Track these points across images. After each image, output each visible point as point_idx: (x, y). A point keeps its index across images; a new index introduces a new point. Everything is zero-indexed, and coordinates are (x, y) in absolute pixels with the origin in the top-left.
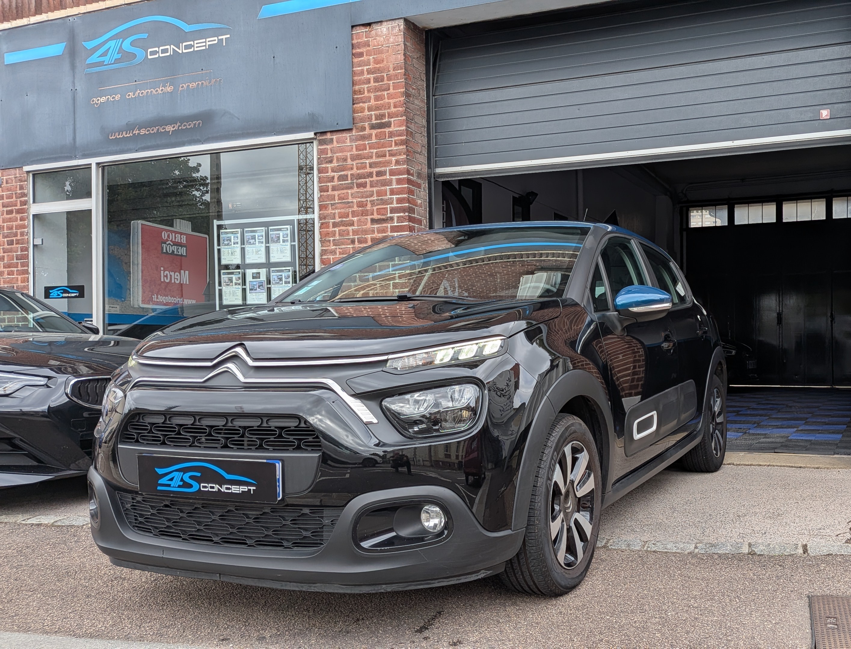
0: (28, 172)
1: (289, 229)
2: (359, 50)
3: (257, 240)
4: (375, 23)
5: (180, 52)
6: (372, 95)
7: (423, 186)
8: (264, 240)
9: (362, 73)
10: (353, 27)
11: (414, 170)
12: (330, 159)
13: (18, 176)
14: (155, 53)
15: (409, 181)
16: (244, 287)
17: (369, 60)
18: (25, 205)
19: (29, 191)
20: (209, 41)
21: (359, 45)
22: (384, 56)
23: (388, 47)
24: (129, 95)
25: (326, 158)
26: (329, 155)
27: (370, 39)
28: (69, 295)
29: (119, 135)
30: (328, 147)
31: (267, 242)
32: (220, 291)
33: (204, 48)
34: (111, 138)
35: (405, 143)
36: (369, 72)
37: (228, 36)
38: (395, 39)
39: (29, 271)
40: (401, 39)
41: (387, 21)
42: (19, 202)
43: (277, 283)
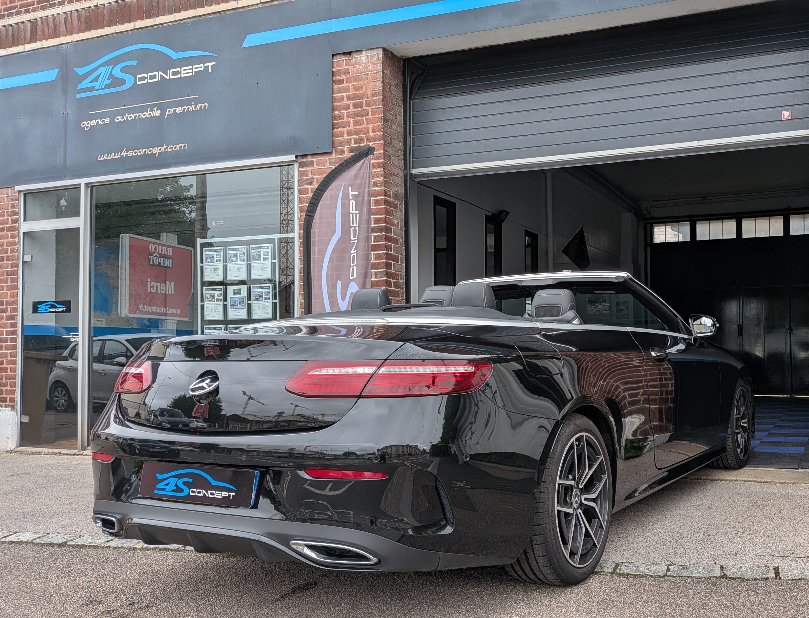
0: (20, 192)
1: (270, 247)
2: (339, 78)
3: (239, 258)
4: (354, 52)
5: (168, 78)
6: (351, 120)
7: (399, 206)
8: (245, 258)
9: (342, 99)
10: (333, 55)
11: (391, 192)
12: (310, 181)
13: (10, 195)
14: (144, 78)
15: (386, 202)
16: (225, 303)
17: (349, 87)
18: (16, 223)
19: (20, 210)
20: (195, 68)
21: (339, 73)
22: (363, 83)
23: (367, 74)
24: (118, 119)
25: (306, 180)
26: (309, 177)
27: (350, 67)
28: (57, 310)
29: (107, 157)
30: (309, 169)
31: (248, 259)
32: (202, 306)
33: (191, 74)
34: (99, 159)
35: (384, 165)
36: (349, 98)
37: (214, 63)
38: (373, 67)
39: (19, 287)
40: (379, 67)
41: (366, 50)
42: (10, 220)
43: (257, 299)
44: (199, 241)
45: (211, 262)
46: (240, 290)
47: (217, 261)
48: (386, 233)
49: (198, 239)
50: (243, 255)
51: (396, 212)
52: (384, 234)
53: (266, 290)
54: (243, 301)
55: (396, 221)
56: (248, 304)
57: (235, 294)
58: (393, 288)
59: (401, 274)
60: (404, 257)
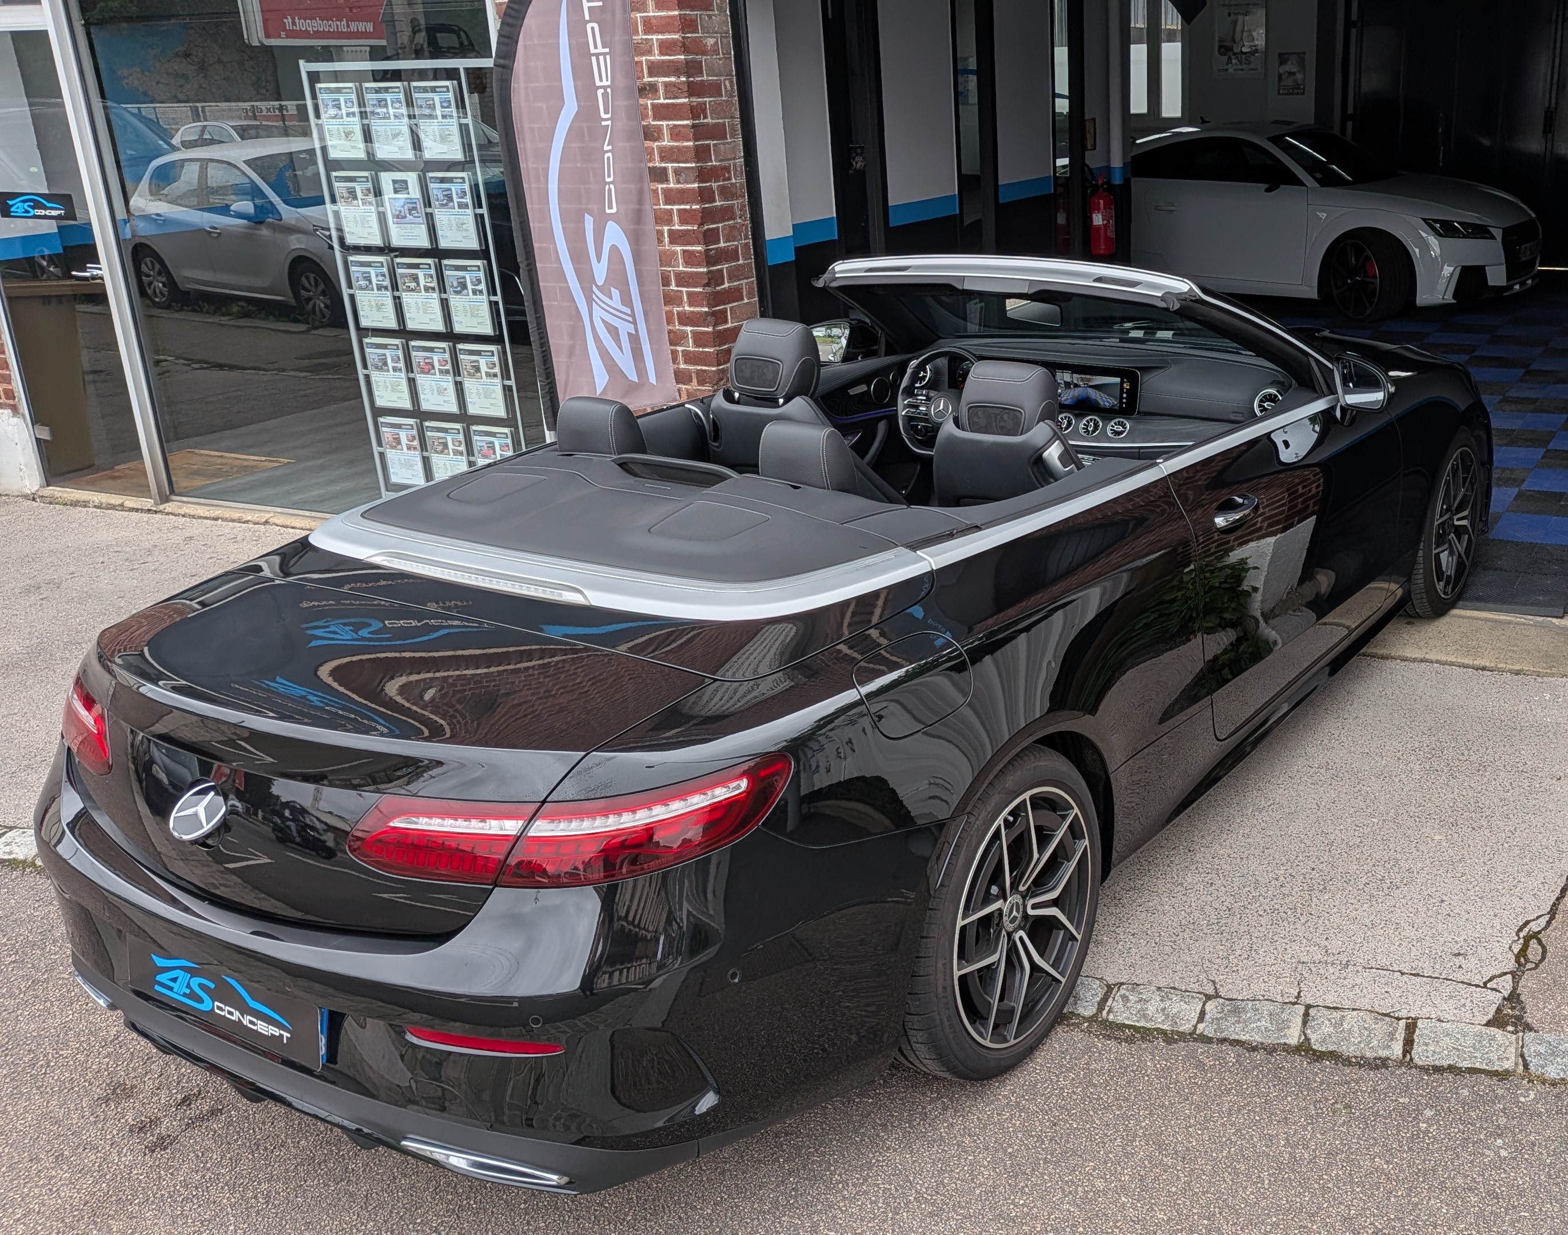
1: (451, 89)
3: (391, 110)
8: (404, 111)
16: (381, 210)
28: (47, 213)
31: (412, 114)
32: (336, 214)
43: (443, 206)
44: (305, 67)
45: (335, 117)
46: (405, 182)
47: (348, 115)
48: (688, 76)
49: (301, 62)
50: (397, 105)
51: (710, 17)
52: (684, 79)
53: (459, 187)
54: (415, 209)
55: (710, 41)
56: (427, 214)
57: (396, 191)
58: (718, 203)
59: (735, 165)
60: (738, 121)
